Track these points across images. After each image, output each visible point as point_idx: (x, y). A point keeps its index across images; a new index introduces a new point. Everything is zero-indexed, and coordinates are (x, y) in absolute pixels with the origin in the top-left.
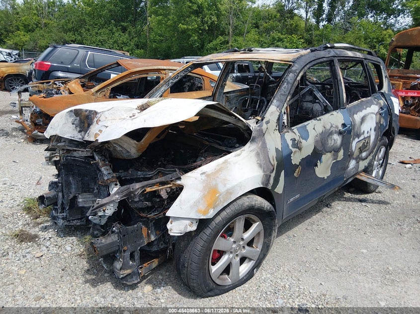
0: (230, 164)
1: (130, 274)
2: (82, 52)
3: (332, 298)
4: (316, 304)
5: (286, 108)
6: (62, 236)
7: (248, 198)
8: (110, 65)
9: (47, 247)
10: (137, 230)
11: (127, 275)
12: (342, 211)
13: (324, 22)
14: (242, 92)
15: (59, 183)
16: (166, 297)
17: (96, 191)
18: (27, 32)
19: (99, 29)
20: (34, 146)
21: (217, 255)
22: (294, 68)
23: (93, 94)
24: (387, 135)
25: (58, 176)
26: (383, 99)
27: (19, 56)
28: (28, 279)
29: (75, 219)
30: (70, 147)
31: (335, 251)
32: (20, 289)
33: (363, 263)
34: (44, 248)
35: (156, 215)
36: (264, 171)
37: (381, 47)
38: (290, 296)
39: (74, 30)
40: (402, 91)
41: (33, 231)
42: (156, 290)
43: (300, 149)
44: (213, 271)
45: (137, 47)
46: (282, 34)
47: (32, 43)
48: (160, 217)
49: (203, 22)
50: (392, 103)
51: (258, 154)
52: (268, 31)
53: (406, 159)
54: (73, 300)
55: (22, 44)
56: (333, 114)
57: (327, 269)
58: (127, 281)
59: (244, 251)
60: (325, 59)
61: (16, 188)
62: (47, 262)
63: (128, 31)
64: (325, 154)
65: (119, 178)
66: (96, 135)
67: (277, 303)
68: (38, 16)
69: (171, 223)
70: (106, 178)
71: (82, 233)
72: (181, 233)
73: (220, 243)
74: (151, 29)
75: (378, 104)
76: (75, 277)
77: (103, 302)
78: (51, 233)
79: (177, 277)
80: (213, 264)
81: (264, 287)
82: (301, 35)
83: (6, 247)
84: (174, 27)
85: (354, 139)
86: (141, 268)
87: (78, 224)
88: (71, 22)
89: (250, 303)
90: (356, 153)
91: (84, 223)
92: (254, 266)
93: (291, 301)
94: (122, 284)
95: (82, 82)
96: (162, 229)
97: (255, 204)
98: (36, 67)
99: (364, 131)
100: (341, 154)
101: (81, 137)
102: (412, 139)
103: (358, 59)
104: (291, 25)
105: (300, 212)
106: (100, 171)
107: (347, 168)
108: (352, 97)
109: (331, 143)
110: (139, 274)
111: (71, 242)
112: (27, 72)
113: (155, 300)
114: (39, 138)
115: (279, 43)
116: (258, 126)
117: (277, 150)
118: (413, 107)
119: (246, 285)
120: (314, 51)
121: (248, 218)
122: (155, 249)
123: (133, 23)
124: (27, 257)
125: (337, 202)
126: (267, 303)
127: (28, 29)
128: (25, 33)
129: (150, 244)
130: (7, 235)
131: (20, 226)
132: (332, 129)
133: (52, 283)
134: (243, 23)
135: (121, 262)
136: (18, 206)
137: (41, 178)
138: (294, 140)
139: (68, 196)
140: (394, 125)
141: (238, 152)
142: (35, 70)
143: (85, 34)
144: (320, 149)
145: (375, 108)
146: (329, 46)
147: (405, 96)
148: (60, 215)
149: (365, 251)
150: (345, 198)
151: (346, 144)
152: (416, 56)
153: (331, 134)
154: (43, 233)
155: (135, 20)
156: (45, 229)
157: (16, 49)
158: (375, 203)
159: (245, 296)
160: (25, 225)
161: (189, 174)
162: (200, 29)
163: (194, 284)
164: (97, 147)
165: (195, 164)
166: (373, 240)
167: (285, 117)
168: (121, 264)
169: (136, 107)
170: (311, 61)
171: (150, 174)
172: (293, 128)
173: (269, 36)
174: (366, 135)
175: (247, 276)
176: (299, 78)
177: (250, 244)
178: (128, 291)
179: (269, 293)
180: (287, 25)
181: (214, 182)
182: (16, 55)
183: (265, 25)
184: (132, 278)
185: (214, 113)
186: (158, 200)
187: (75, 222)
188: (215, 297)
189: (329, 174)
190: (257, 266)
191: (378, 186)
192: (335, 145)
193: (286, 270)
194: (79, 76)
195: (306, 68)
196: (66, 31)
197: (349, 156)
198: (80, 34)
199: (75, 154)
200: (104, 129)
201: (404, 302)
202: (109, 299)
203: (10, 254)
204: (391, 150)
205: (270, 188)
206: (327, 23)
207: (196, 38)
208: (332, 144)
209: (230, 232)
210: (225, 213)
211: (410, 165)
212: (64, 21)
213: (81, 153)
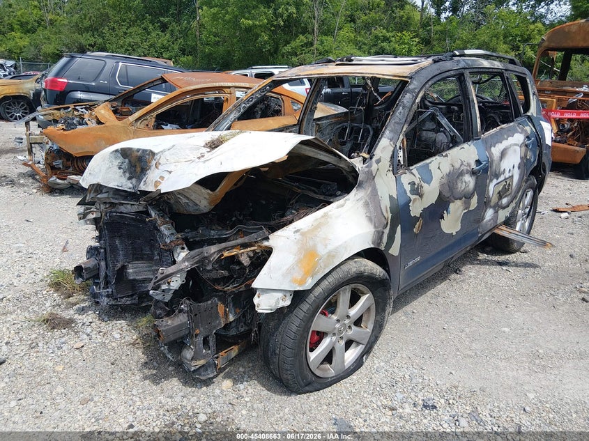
0: (331, 218)
1: (203, 366)
2: (110, 63)
3: (466, 390)
4: (446, 398)
5: (403, 141)
6: (106, 319)
7: (355, 262)
8: (152, 82)
9: (88, 335)
10: (212, 308)
11: (200, 367)
12: (476, 278)
13: (447, 13)
14: (338, 117)
15: (101, 248)
16: (251, 395)
17: (156, 257)
18: (25, 34)
19: (128, 28)
20: (53, 198)
21: (316, 337)
22: (411, 87)
23: (131, 124)
24: (535, 174)
25: (99, 238)
26: (530, 124)
27: (15, 68)
28: (67, 377)
29: (124, 297)
30: (116, 199)
31: (467, 330)
32: (60, 389)
33: (504, 346)
34: (85, 336)
35: (235, 287)
36: (375, 227)
37: (528, 49)
38: (412, 389)
39: (93, 29)
40: (555, 111)
41: (68, 314)
42: (237, 386)
43: (421, 196)
44: (311, 359)
45: (183, 52)
46: (388, 32)
47: (32, 49)
48: (241, 290)
49: (277, 15)
50: (542, 129)
51: (366, 204)
52: (368, 26)
53: (561, 206)
54: (131, 402)
55: (18, 51)
56: (463, 148)
57: (458, 353)
58: (200, 375)
59: (350, 333)
60: (452, 73)
61: (35, 256)
62: (91, 354)
63: (170, 29)
64: (453, 202)
65: (186, 240)
66: (157, 183)
67: (396, 398)
68: (40, 10)
69: (259, 297)
70: (168, 241)
71: (132, 315)
72: (271, 310)
73: (320, 323)
74: (201, 26)
75: (523, 131)
76: (130, 372)
77: (170, 403)
78: (90, 317)
79: (263, 369)
80: (312, 350)
81: (377, 378)
82: (415, 32)
83: (34, 336)
84: (235, 23)
85: (491, 181)
86: (217, 358)
87: (128, 303)
88: (88, 19)
89: (360, 399)
90: (494, 199)
91: (135, 302)
92: (363, 352)
93: (412, 395)
94: (194, 379)
95: (114, 107)
96: (242, 306)
97: (365, 270)
98: (46, 86)
99: (504, 169)
100: (474, 201)
101: (131, 186)
102: (568, 177)
103: (496, 70)
104: (401, 17)
105: (421, 281)
106: (158, 230)
107: (483, 220)
108: (488, 124)
109: (461, 187)
110: (216, 365)
111: (120, 327)
112: (32, 92)
113: (237, 398)
114: (57, 187)
115: (385, 44)
116: (367, 167)
117: (391, 197)
118: (571, 133)
119: (354, 377)
120: (438, 61)
121: (355, 289)
122: (233, 332)
123: (177, 17)
124: (63, 349)
125: (469, 266)
126: (382, 398)
127: (27, 29)
128: (23, 35)
129: (227, 326)
130: (32, 320)
131: (47, 308)
132: (462, 168)
133: (100, 381)
134: (333, 14)
135: (192, 349)
136: (42, 281)
137: (67, 243)
138: (412, 184)
139: (114, 266)
140: (544, 159)
141: (341, 202)
142: (45, 90)
143: (108, 35)
144: (447, 194)
145: (519, 138)
146: (458, 54)
147: (560, 119)
148: (104, 292)
149: (507, 330)
150: (480, 260)
151: (481, 188)
152: (576, 60)
153: (461, 174)
154: (80, 317)
155: (180, 13)
156: (82, 311)
157: (10, 58)
158: (520, 266)
159: (354, 391)
160: (54, 307)
161: (279, 233)
162: (272, 25)
163: (287, 376)
164: (153, 199)
165: (285, 218)
166: (517, 315)
167: (401, 153)
168: (193, 353)
169: (203, 144)
170: (434, 76)
171: (227, 233)
172: (411, 168)
173: (370, 34)
174: (507, 175)
175: (355, 364)
176: (418, 100)
177: (358, 322)
178: (201, 388)
179: (384, 386)
180: (395, 18)
181: (311, 243)
182: (11, 66)
183: (364, 18)
184: (207, 370)
185: (309, 151)
186: (237, 268)
187: (123, 300)
188: (315, 393)
189: (458, 228)
190: (367, 351)
191: (524, 244)
192: (467, 189)
193: (405, 356)
194: (108, 97)
195: (427, 86)
196: (81, 31)
197: (484, 203)
198: (102, 35)
199: (122, 209)
200: (166, 175)
201: (559, 393)
202: (178, 399)
203: (40, 344)
204: (541, 193)
205: (383, 249)
206: (451, 13)
207: (266, 38)
208: (463, 188)
209: (331, 307)
210: (327, 283)
211: (566, 214)
212: (77, 16)
213: (130, 208)
